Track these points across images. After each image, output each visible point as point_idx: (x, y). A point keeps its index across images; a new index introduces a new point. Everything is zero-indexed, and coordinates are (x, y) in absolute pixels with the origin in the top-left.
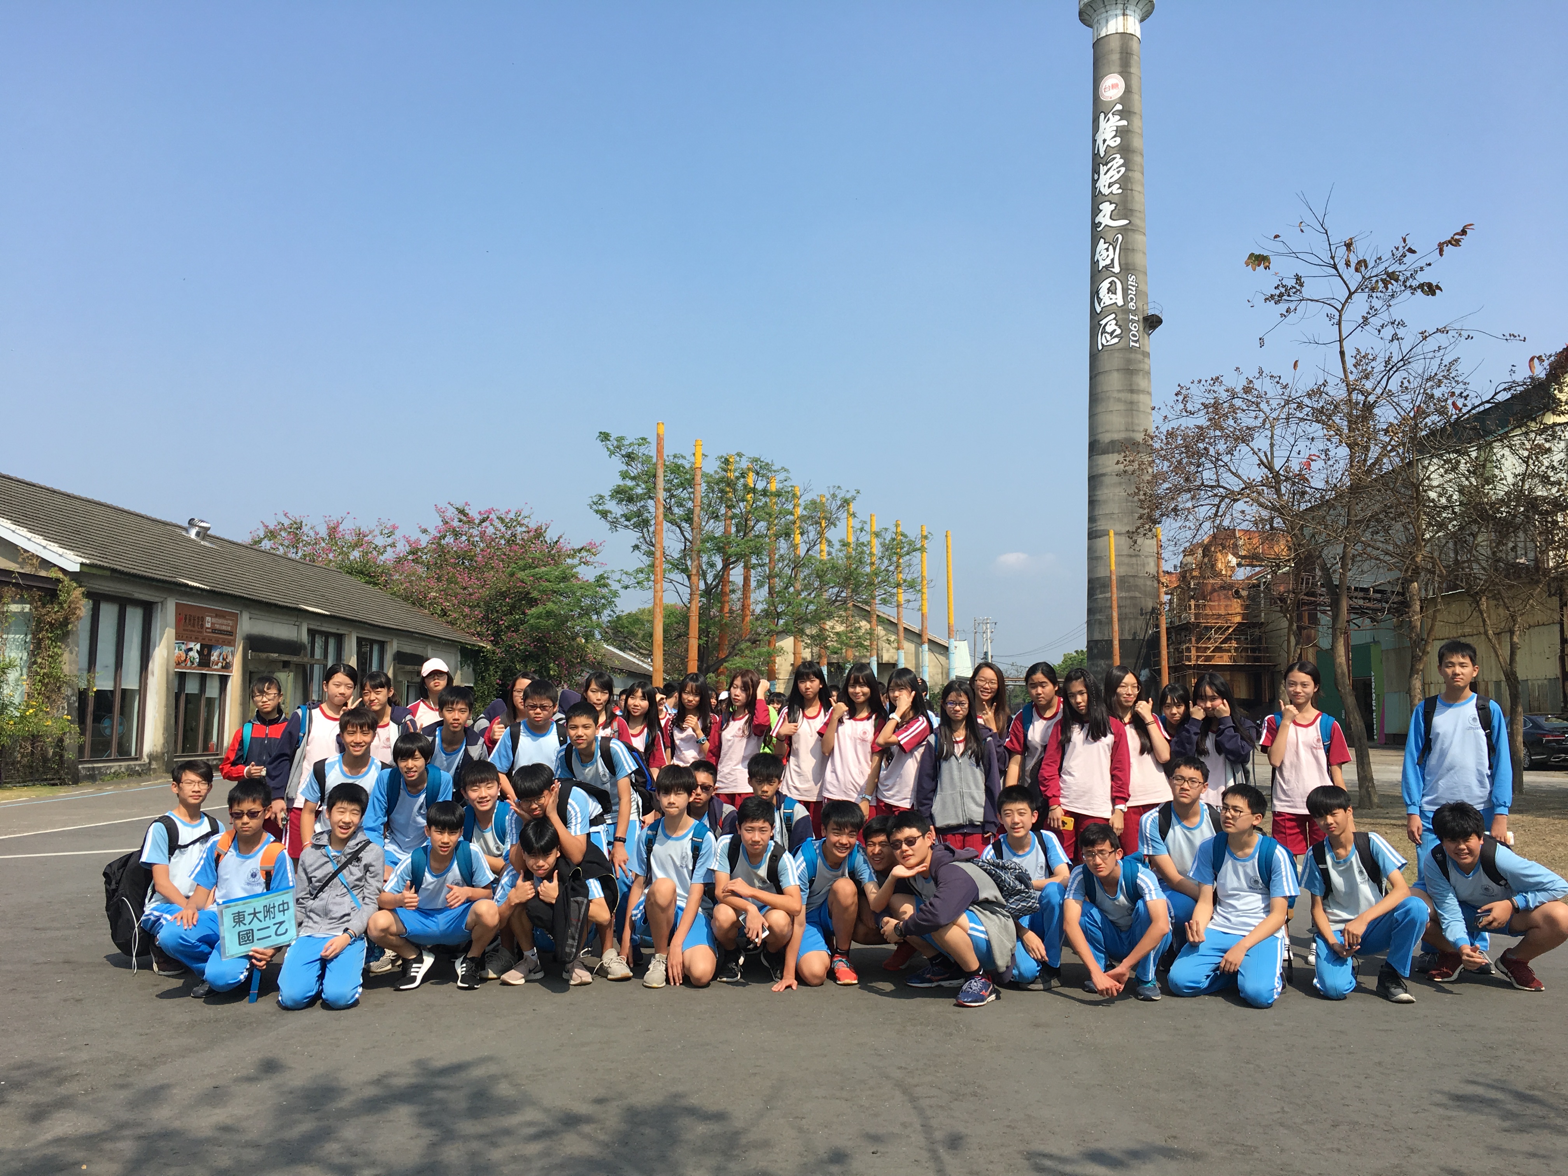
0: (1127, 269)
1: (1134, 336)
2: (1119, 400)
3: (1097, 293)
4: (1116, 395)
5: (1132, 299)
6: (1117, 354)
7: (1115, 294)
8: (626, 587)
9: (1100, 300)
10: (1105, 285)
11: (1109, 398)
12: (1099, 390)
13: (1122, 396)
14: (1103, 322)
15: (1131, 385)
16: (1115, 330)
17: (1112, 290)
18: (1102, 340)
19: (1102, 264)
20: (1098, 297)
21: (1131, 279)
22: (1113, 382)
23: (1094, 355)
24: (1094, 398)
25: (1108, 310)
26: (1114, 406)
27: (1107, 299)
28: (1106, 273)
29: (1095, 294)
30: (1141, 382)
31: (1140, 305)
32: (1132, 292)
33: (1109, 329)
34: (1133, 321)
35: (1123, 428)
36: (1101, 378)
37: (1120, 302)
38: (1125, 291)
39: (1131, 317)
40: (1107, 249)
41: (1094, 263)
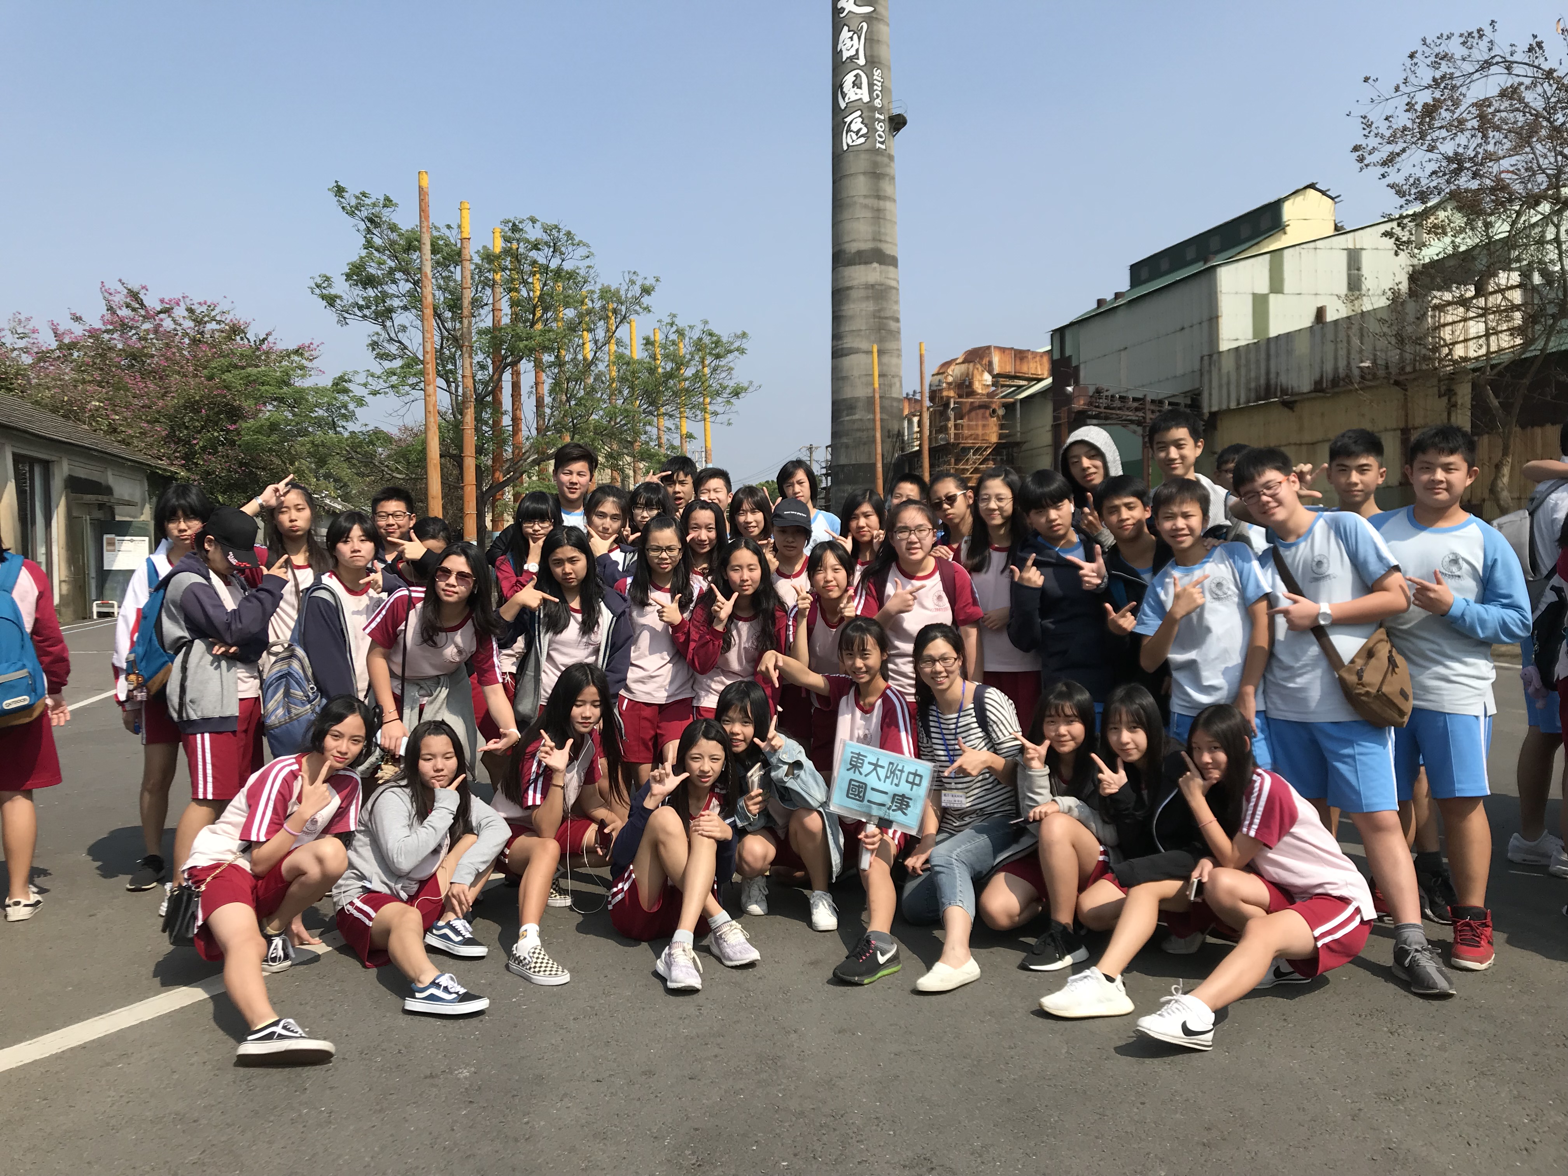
0: (872, 62)
1: (880, 136)
2: (866, 206)
3: (841, 86)
4: (862, 200)
5: (878, 96)
6: (863, 156)
7: (860, 88)
8: (375, 393)
9: (844, 96)
10: (849, 79)
11: (855, 203)
12: (844, 195)
13: (869, 202)
14: (848, 120)
15: (878, 190)
16: (860, 130)
17: (857, 84)
18: (848, 140)
19: (846, 55)
20: (842, 92)
21: (877, 73)
22: (859, 186)
23: (838, 157)
24: (839, 204)
25: (852, 107)
26: (860, 213)
27: (852, 93)
28: (850, 66)
29: (837, 88)
30: (887, 188)
31: (886, 103)
32: (878, 88)
33: (855, 127)
34: (880, 121)
35: (870, 237)
36: (846, 182)
37: (866, 99)
38: (871, 85)
39: (877, 115)
40: (851, 38)
41: (836, 53)
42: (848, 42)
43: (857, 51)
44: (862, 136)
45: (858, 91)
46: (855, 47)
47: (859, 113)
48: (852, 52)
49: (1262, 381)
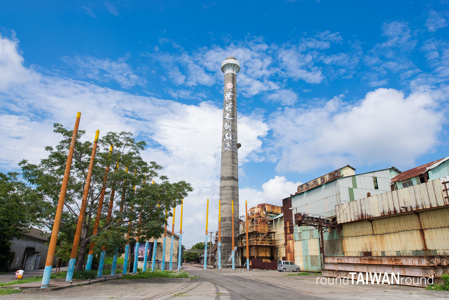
0: (233, 131)
1: (234, 148)
4: (229, 164)
5: (234, 139)
6: (230, 153)
9: (225, 138)
10: (227, 134)
11: (227, 164)
13: (231, 164)
14: (226, 144)
15: (233, 162)
16: (229, 146)
18: (226, 149)
19: (226, 129)
21: (234, 133)
22: (228, 160)
23: (223, 152)
25: (227, 141)
27: (227, 138)
28: (227, 131)
30: (236, 161)
31: (236, 140)
32: (234, 137)
34: (234, 145)
37: (231, 139)
38: (232, 136)
39: (234, 143)
41: (224, 128)
42: (227, 126)
43: (229, 128)
44: (230, 148)
45: (229, 137)
46: (229, 127)
47: (229, 142)
48: (228, 128)
49: (360, 213)
